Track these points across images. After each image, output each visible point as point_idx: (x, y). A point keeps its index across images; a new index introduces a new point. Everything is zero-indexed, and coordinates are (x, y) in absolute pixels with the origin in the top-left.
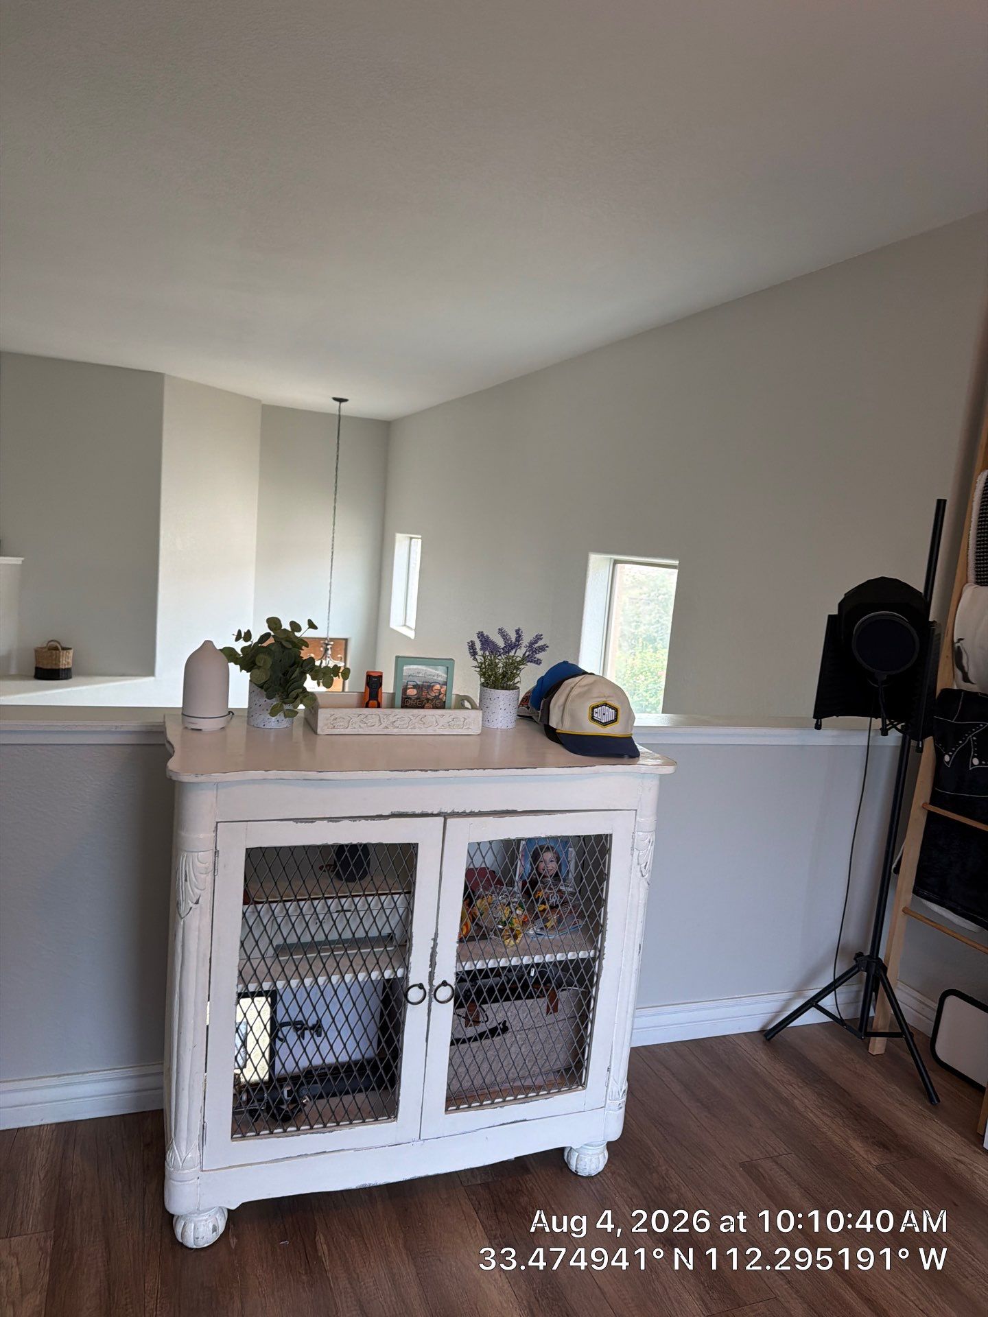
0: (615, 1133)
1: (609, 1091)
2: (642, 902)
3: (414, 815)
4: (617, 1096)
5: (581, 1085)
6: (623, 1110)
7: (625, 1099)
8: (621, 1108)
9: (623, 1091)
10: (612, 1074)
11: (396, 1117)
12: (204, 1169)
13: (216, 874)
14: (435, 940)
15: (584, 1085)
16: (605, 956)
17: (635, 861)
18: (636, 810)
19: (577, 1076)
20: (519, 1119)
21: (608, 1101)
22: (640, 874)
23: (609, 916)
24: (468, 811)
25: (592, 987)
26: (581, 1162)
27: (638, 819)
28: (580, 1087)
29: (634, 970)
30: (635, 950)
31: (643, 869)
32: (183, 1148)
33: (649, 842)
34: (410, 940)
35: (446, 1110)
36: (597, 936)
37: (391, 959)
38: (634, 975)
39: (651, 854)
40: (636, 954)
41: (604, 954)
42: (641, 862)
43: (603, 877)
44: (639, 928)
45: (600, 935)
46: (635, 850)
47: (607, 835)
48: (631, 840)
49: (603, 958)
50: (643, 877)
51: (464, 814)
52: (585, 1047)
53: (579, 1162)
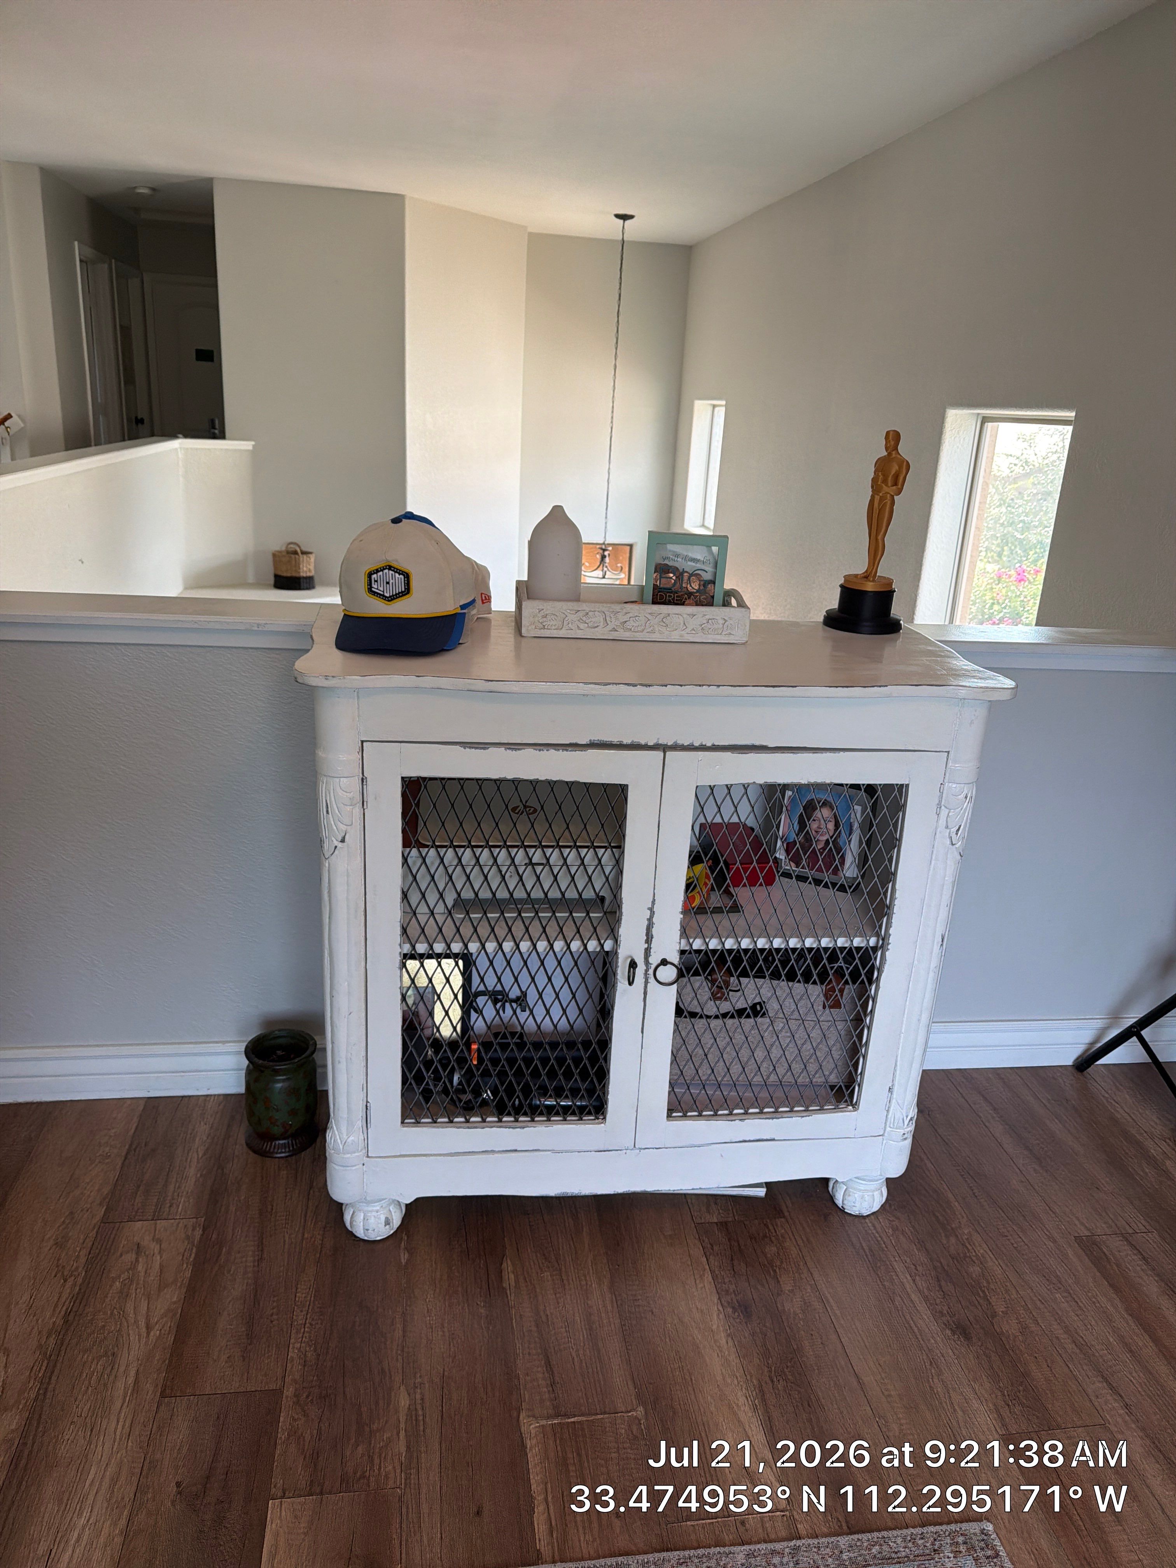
0: (897, 1167)
1: (889, 1116)
2: (949, 879)
3: (620, 746)
4: (901, 1124)
5: (853, 1106)
6: (909, 1142)
7: (912, 1128)
8: (905, 1139)
9: (909, 1118)
10: (895, 1096)
11: (605, 1118)
12: (370, 1155)
13: (365, 807)
14: (651, 910)
15: (855, 1106)
16: (889, 947)
17: (942, 822)
18: (948, 752)
19: (847, 1093)
20: (765, 1138)
21: (888, 1129)
22: (948, 842)
23: (897, 895)
24: (697, 744)
25: (870, 983)
26: (850, 1198)
27: (950, 764)
28: (851, 1107)
29: (933, 965)
30: (935, 943)
31: (954, 836)
32: (344, 1129)
33: (966, 797)
34: (620, 907)
35: (669, 1116)
36: (880, 919)
37: (595, 929)
38: (931, 974)
39: (967, 815)
40: (936, 948)
41: (888, 944)
42: (951, 824)
43: (894, 842)
44: (943, 914)
45: (885, 919)
46: (943, 807)
47: (902, 785)
48: (938, 793)
49: (888, 949)
50: (953, 844)
51: (691, 748)
52: (858, 1059)
53: (847, 1197)
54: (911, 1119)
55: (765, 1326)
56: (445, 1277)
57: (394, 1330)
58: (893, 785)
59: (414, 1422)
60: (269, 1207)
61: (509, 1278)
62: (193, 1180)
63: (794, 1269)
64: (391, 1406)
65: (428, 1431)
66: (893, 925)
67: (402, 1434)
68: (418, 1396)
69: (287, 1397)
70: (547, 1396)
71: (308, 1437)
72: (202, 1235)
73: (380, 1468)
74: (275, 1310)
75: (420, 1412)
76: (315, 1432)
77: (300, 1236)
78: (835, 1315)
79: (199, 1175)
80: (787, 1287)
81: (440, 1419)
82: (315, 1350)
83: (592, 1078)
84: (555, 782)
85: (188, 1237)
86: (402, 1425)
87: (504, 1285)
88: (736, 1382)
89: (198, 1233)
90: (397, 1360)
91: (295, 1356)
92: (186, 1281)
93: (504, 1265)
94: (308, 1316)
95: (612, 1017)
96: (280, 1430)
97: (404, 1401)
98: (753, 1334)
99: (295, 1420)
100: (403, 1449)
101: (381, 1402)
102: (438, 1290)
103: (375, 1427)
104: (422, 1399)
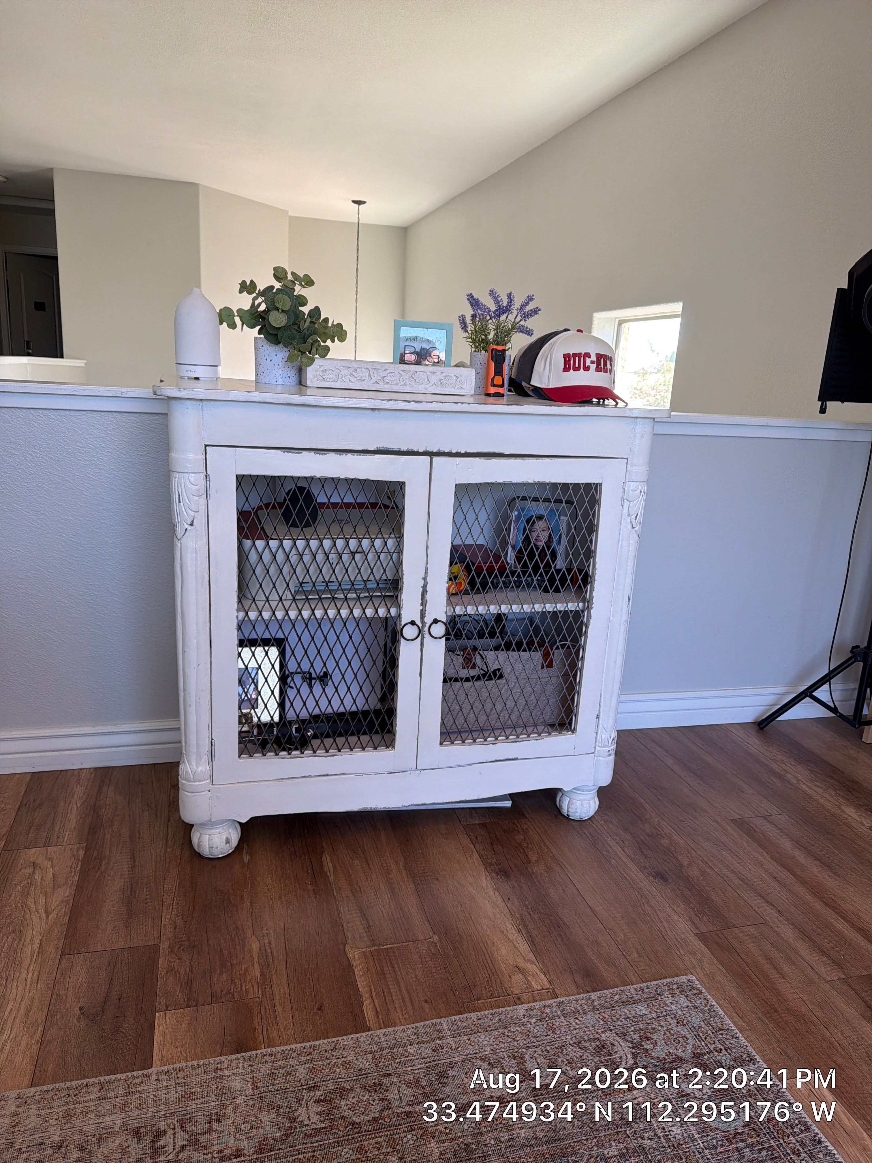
0: (605, 778)
1: (598, 738)
2: (632, 554)
3: (399, 452)
4: (606, 743)
5: (573, 732)
6: (613, 757)
7: (614, 747)
8: (610, 755)
10: (601, 722)
11: (394, 747)
12: (214, 783)
13: (208, 497)
14: (425, 579)
15: (573, 731)
16: (593, 606)
17: (625, 511)
18: (627, 459)
19: (567, 721)
20: (511, 758)
21: (598, 748)
22: (630, 526)
23: (597, 566)
24: (454, 451)
25: (581, 637)
26: (573, 806)
27: (629, 468)
28: (570, 732)
29: (623, 621)
30: (625, 602)
31: (633, 521)
32: (194, 763)
33: (641, 492)
34: (401, 579)
35: (441, 744)
36: (585, 586)
38: (623, 627)
39: (642, 505)
40: (625, 606)
41: (592, 604)
42: (631, 514)
43: (592, 528)
44: (629, 580)
45: (589, 586)
46: (625, 500)
47: (597, 484)
48: (622, 490)
49: (592, 608)
50: (633, 528)
51: (450, 454)
52: (574, 695)
53: (570, 806)
54: (613, 739)
55: (520, 882)
56: (279, 869)
57: (243, 903)
58: (590, 484)
59: (265, 958)
60: (137, 835)
61: (328, 865)
62: (75, 820)
63: (538, 848)
64: (246, 949)
65: (276, 962)
66: (595, 589)
67: (256, 966)
68: (266, 941)
69: (163, 949)
70: (365, 934)
71: (182, 971)
72: (85, 854)
73: (241, 987)
74: (148, 897)
75: (269, 951)
76: (188, 969)
77: (163, 851)
78: (570, 872)
79: (79, 818)
80: (533, 857)
81: (284, 954)
82: (182, 919)
83: (384, 716)
84: (352, 480)
85: (73, 856)
86: (256, 960)
87: (325, 870)
88: (503, 916)
89: (81, 853)
90: (248, 921)
91: (167, 923)
92: (75, 883)
93: (324, 858)
94: (175, 898)
95: (398, 666)
96: (160, 969)
97: (255, 946)
98: (514, 887)
99: (171, 962)
100: (258, 974)
101: (238, 947)
102: (274, 877)
103: (235, 962)
104: (270, 943)
